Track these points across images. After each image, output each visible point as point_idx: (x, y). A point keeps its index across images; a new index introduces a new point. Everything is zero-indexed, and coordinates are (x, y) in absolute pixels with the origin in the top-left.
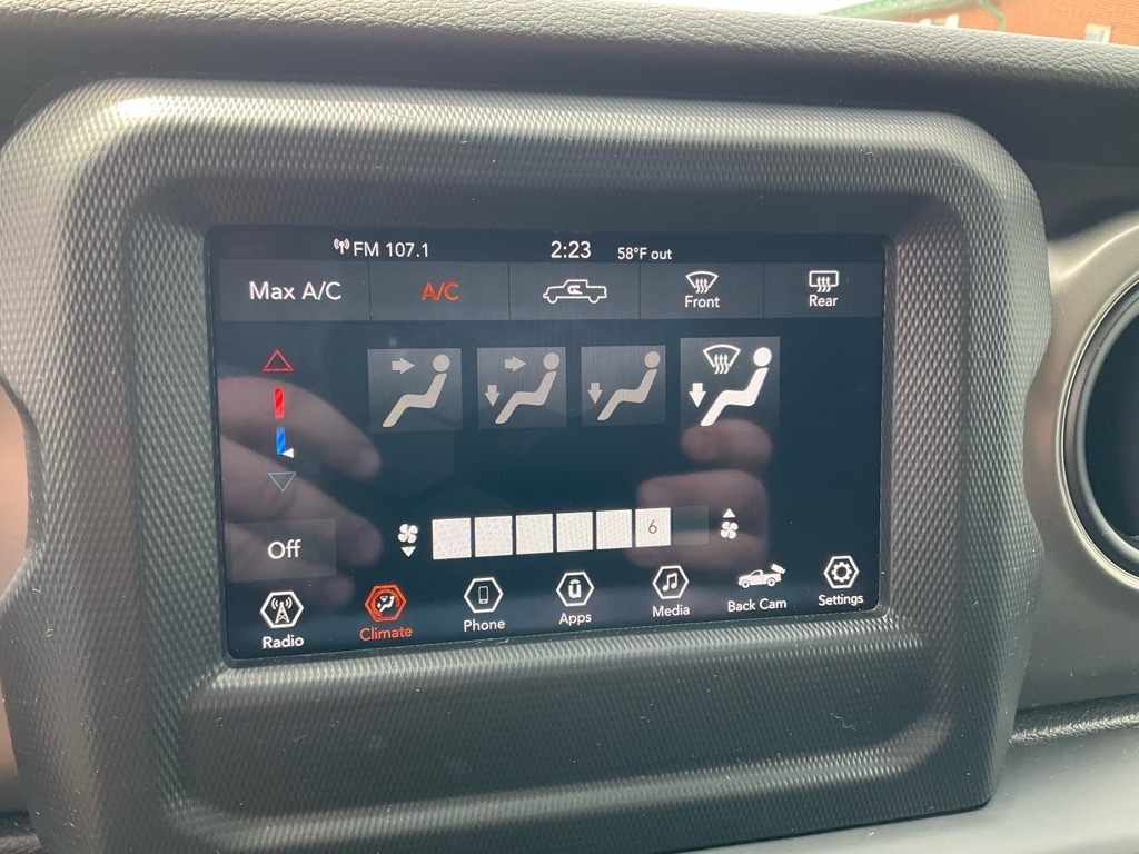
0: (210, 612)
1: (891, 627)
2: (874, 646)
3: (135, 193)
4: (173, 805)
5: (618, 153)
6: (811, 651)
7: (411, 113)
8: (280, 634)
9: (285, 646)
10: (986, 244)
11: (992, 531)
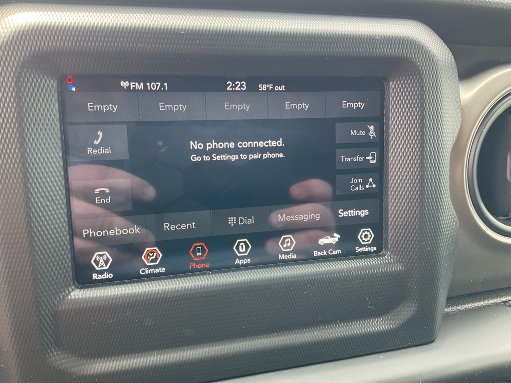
0: (66, 262)
1: (389, 261)
2: (382, 270)
3: (21, 59)
4: (51, 355)
5: (258, 37)
6: (353, 273)
7: (157, 19)
8: (101, 272)
9: (104, 278)
10: (431, 81)
11: (435, 215)
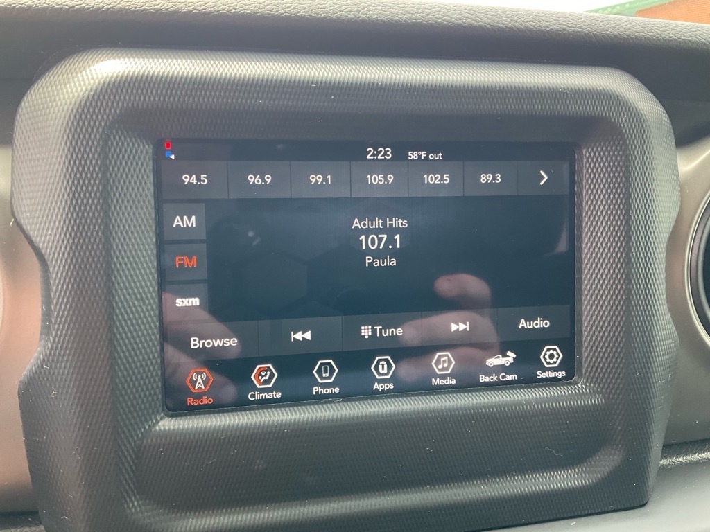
0: (155, 381)
1: (584, 391)
2: (574, 403)
3: (110, 117)
4: (131, 505)
5: (409, 91)
6: (534, 406)
7: (281, 68)
8: (198, 396)
9: (201, 404)
10: (639, 147)
11: (647, 328)
